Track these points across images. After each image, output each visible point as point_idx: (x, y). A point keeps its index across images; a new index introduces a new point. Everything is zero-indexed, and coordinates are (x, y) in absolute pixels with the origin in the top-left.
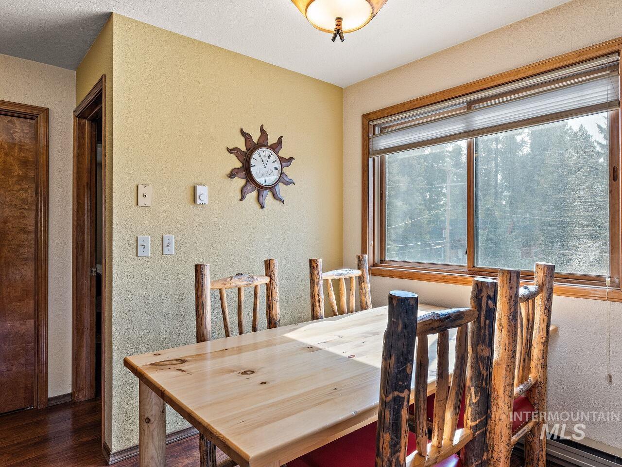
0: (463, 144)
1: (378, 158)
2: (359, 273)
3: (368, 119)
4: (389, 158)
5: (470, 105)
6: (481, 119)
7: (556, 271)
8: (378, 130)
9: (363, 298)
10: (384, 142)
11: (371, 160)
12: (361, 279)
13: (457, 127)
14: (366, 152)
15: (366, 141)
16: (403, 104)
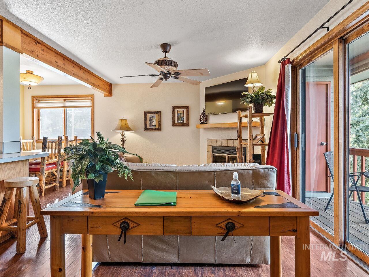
0: (63, 109)
1: (37, 109)
2: (32, 141)
3: (34, 98)
4: (41, 110)
5: (64, 100)
6: (68, 104)
7: (78, 138)
8: (37, 101)
9: (34, 147)
10: (39, 105)
11: (35, 109)
12: (33, 143)
13: (61, 105)
14: (33, 107)
15: (33, 104)
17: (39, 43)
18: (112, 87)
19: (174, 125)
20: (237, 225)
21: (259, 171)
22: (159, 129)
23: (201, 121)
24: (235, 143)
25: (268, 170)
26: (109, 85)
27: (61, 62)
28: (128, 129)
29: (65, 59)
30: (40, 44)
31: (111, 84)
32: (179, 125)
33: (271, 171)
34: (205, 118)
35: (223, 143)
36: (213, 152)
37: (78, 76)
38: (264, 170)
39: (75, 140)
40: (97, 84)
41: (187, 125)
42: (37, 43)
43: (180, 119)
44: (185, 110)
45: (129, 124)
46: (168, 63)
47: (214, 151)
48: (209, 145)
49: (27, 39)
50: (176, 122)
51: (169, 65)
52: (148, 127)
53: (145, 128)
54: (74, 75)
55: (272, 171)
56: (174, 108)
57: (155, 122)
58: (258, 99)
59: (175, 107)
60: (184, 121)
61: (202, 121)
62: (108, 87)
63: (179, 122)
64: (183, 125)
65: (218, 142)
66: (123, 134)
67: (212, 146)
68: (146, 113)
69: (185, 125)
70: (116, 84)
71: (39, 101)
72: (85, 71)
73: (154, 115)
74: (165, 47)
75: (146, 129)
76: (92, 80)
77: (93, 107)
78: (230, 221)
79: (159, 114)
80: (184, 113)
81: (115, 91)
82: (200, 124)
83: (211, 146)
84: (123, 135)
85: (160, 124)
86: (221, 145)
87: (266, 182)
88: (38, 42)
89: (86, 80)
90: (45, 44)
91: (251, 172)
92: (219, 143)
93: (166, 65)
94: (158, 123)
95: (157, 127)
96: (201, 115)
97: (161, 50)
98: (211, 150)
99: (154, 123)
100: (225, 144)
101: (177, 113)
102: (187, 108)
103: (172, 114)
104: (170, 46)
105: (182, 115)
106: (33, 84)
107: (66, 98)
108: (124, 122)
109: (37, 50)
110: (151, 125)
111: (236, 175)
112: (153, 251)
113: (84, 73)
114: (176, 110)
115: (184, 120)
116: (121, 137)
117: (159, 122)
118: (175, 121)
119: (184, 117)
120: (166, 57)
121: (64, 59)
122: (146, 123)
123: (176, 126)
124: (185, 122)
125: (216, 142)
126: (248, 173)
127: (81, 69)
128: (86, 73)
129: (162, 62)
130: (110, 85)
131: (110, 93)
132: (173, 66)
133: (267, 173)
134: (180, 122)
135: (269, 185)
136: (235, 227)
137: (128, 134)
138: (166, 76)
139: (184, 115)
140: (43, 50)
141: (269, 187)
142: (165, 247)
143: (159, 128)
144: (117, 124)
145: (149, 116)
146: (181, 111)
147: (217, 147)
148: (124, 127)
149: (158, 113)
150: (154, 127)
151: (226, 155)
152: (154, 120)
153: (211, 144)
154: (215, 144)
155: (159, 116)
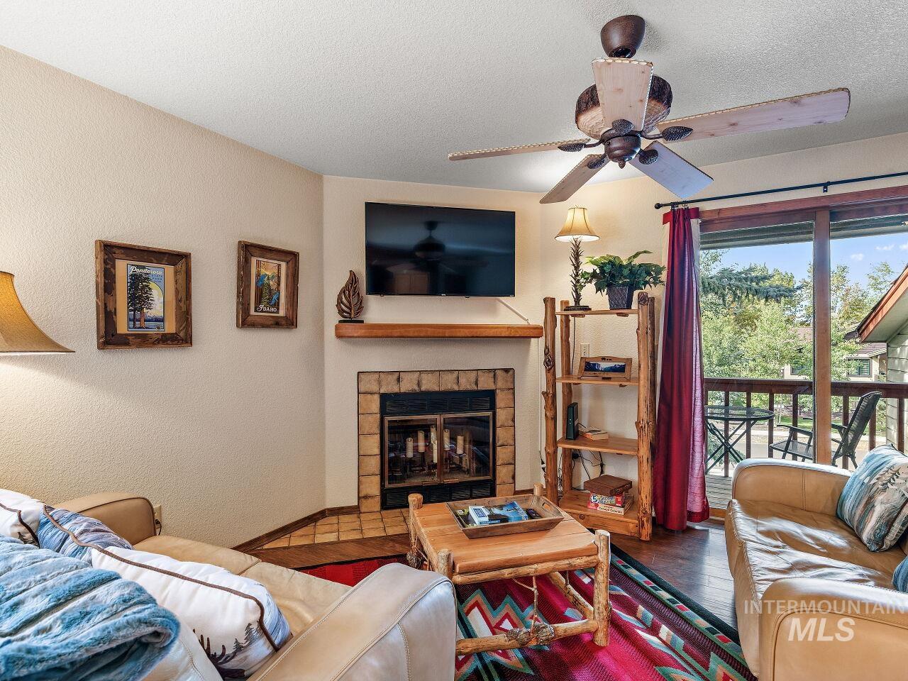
19: (245, 321)
22: (182, 338)
23: (341, 313)
24: (463, 380)
32: (262, 325)
35: (423, 382)
36: (383, 412)
41: (289, 322)
43: (265, 300)
44: (284, 266)
47: (388, 409)
48: (370, 391)
50: (252, 312)
52: (123, 327)
53: (103, 334)
56: (248, 250)
57: (159, 304)
59: (249, 245)
60: (278, 309)
61: (345, 314)
63: (262, 311)
64: (277, 324)
65: (404, 381)
67: (382, 395)
68: (109, 252)
69: (284, 322)
73: (154, 270)
75: (110, 338)
80: (279, 277)
82: (340, 321)
83: (377, 398)
85: (185, 316)
86: (416, 388)
92: (407, 386)
94: (178, 308)
95: (170, 327)
96: (341, 292)
98: (376, 408)
99: (156, 309)
100: (429, 384)
101: (258, 275)
102: (292, 257)
105: (273, 285)
110: (138, 317)
114: (254, 260)
115: (279, 304)
117: (182, 304)
118: (249, 304)
119: (279, 291)
122: (110, 308)
123: (252, 325)
124: (282, 313)
125: (398, 380)
134: (265, 312)
139: (279, 285)
143: (182, 334)
145: (124, 269)
146: (269, 268)
149: (178, 259)
150: (153, 331)
151: (437, 417)
152: (156, 294)
153: (375, 388)
154: (390, 387)
155: (182, 277)
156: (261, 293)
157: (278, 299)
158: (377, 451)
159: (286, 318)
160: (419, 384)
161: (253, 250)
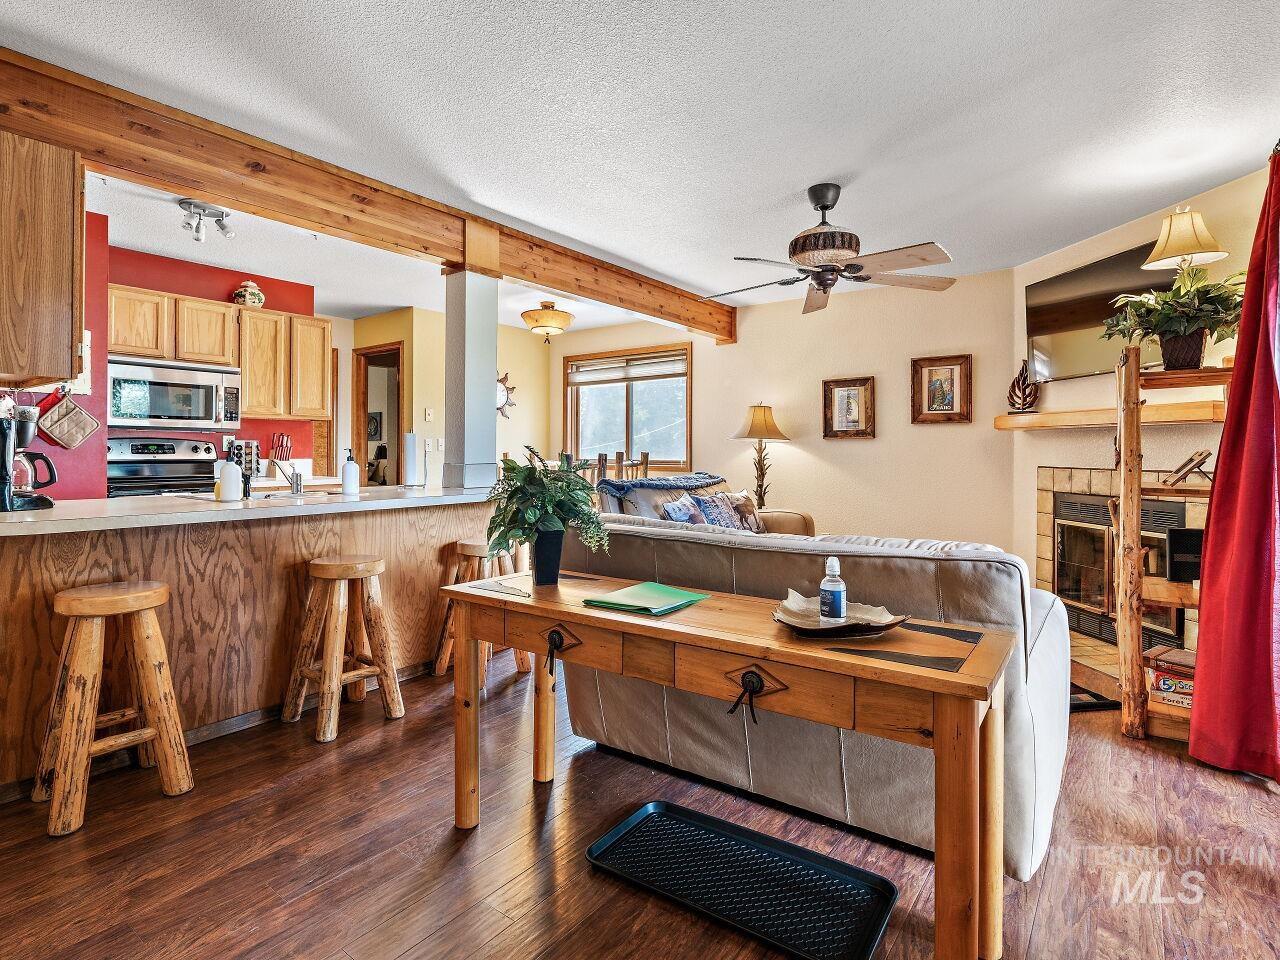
0: (624, 384)
1: (574, 388)
3: (567, 360)
4: (583, 389)
5: (627, 361)
6: (634, 372)
7: (650, 459)
8: (574, 368)
10: (579, 378)
11: (569, 389)
13: (620, 374)
14: (567, 383)
15: (566, 375)
16: (589, 355)
17: (537, 245)
18: (735, 317)
20: (768, 684)
21: (957, 568)
22: (869, 432)
23: (1013, 405)
25: (989, 566)
26: (728, 312)
27: (586, 276)
28: (773, 433)
29: (599, 269)
30: (540, 247)
31: (734, 309)
32: (934, 421)
33: (998, 569)
34: (1027, 393)
35: (1094, 482)
36: (1056, 514)
37: (634, 304)
38: (974, 567)
39: (642, 464)
40: (689, 315)
41: (966, 417)
42: (534, 247)
43: (938, 400)
44: (957, 369)
45: (779, 421)
46: (821, 242)
47: (1063, 511)
48: (1045, 488)
49: (512, 244)
50: (925, 410)
51: (825, 247)
52: (836, 427)
53: (825, 431)
54: (621, 302)
55: (1003, 571)
56: (917, 365)
57: (857, 412)
58: (1168, 319)
59: (920, 360)
61: (1017, 406)
62: (725, 319)
64: (949, 419)
65: (1075, 480)
66: (760, 448)
67: (1055, 494)
68: (828, 387)
69: (957, 418)
70: (747, 308)
71: (578, 368)
72: (652, 288)
73: (854, 391)
74: (822, 196)
75: (829, 432)
76: (674, 305)
77: (688, 374)
78: (753, 669)
79: (868, 386)
80: (952, 380)
81: (743, 328)
82: (1009, 413)
83: (1051, 495)
84: (760, 451)
85: (871, 418)
86: (1086, 490)
87: (981, 603)
88: (535, 243)
89: (654, 310)
90: (549, 246)
91: (932, 566)
92: (1079, 484)
93: (816, 247)
94: (867, 413)
95: (862, 426)
96: (1013, 383)
97: (809, 205)
98: (1050, 507)
99: (854, 415)
101: (930, 382)
102: (965, 361)
103: (910, 383)
104: (838, 188)
105: (946, 387)
106: (553, 331)
107: (631, 357)
108: (760, 413)
109: (533, 262)
110: (844, 420)
111: (833, 565)
112: (689, 743)
113: (650, 292)
114: (925, 371)
115: (953, 402)
116: (755, 455)
117: (869, 410)
118: (921, 406)
119: (952, 391)
120: (824, 223)
121: (596, 269)
122: (829, 416)
123: (924, 422)
124: (957, 409)
125: (1070, 478)
126: (923, 570)
127: (640, 285)
128: (655, 292)
129: (804, 242)
130: (732, 312)
131: (730, 334)
132: (838, 248)
133: (984, 575)
134: (939, 409)
135: (995, 615)
136: (762, 686)
137: (775, 449)
138: (823, 278)
139: (952, 385)
140: (546, 260)
141: (997, 623)
142: (716, 739)
143: (869, 430)
144: (743, 420)
145: (839, 393)
146: (941, 373)
147: (1073, 499)
148: (763, 429)
149: (867, 382)
150: (851, 428)
151: (1104, 528)
152: (854, 406)
153: (1049, 486)
154: (1064, 486)
155: (869, 392)
156: (934, 395)
157: (952, 398)
158: (1050, 556)
159: (960, 414)
160: (1090, 487)
161: (922, 363)
